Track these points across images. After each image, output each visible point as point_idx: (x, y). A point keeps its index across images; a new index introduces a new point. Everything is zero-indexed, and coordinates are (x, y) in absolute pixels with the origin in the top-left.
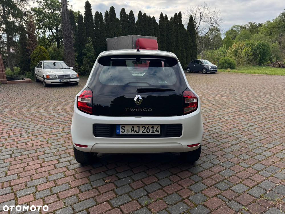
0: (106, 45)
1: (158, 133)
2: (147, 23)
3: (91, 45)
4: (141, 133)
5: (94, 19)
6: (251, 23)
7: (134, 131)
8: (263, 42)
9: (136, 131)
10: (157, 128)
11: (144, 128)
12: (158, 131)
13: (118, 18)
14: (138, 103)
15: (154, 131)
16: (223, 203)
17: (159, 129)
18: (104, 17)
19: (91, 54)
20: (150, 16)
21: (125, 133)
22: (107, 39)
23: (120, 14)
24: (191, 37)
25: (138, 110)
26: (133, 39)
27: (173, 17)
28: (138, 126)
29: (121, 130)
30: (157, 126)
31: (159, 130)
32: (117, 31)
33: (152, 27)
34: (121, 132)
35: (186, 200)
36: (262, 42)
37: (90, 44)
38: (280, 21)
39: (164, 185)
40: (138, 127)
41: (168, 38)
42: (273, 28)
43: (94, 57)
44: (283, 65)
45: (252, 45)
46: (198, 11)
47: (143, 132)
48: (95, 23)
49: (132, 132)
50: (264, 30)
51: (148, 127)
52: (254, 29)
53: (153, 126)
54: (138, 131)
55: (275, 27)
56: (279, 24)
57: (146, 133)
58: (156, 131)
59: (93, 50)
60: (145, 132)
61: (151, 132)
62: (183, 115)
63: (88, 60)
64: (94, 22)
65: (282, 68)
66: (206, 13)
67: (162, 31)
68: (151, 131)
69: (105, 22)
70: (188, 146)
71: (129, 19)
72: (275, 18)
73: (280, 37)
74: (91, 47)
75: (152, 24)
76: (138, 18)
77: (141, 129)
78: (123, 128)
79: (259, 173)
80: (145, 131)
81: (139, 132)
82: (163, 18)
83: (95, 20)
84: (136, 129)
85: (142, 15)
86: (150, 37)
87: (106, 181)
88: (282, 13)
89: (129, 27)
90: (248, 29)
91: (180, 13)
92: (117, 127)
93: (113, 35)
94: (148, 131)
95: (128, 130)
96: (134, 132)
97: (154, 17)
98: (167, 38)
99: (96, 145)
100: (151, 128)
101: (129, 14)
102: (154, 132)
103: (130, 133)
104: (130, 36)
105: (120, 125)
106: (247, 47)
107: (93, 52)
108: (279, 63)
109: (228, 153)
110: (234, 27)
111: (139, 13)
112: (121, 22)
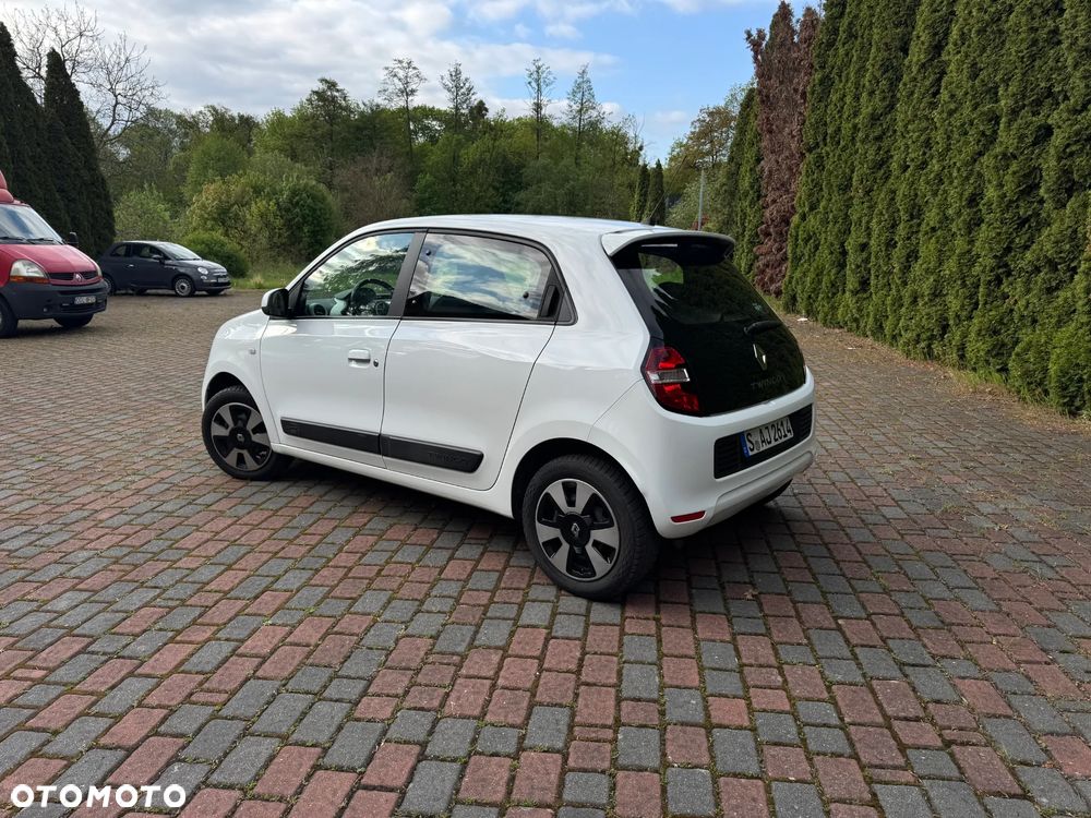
1: (791, 437)
4: (773, 443)
6: (213, 107)
7: (764, 441)
8: (305, 185)
9: (767, 440)
10: (787, 422)
11: (774, 429)
12: (791, 432)
14: (764, 365)
17: (790, 425)
21: (756, 451)
25: (766, 382)
29: (748, 445)
30: (786, 419)
31: (791, 428)
34: (749, 450)
36: (302, 183)
38: (314, 116)
40: (767, 430)
42: (297, 136)
46: (48, 32)
47: (775, 439)
49: (763, 445)
51: (778, 425)
52: (231, 130)
55: (303, 135)
56: (314, 127)
58: (788, 431)
60: (778, 440)
61: (784, 437)
68: (783, 433)
72: (298, 105)
77: (772, 434)
78: (749, 438)
80: (777, 435)
81: (771, 441)
84: (766, 435)
87: (749, 597)
88: (316, 92)
90: (210, 130)
94: (780, 434)
95: (758, 443)
96: (766, 444)
100: (781, 426)
102: (787, 436)
103: (762, 449)
106: (260, 199)
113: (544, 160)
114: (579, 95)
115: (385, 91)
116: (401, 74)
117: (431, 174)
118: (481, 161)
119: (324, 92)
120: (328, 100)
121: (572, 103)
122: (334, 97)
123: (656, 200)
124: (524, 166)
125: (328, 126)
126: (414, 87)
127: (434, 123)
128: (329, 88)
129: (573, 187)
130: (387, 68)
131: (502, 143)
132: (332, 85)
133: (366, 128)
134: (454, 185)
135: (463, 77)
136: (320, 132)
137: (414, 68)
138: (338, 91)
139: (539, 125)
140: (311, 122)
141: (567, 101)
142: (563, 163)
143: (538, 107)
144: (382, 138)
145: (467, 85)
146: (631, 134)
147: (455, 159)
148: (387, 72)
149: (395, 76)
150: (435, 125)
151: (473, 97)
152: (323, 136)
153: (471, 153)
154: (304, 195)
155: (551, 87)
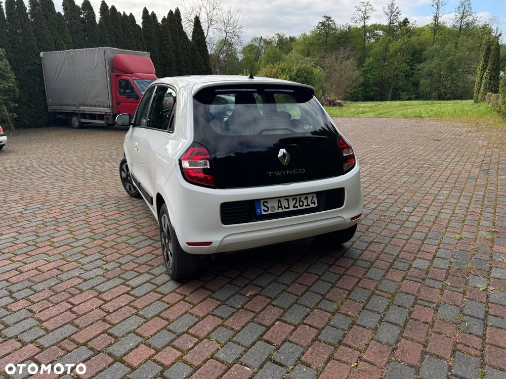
0: (41, 65)
1: (314, 206)
2: (120, 25)
3: (6, 65)
4: (291, 209)
5: (5, 11)
6: (278, 34)
7: (281, 207)
8: (304, 67)
9: (284, 206)
10: (313, 197)
11: (295, 200)
12: (314, 203)
13: (59, 12)
14: (285, 162)
15: (310, 203)
16: (419, 284)
17: (315, 199)
18: (28, 8)
19: (10, 85)
20: (124, 13)
21: (269, 212)
22: (42, 54)
23: (63, 3)
24: (200, 55)
25: (286, 172)
26: (106, 55)
27: (166, 18)
28: (287, 198)
29: (263, 208)
30: (312, 195)
31: (316, 201)
32: (61, 38)
33: (131, 33)
34: (263, 211)
35: (376, 292)
36: (303, 65)
37: (4, 64)
38: (319, 34)
39: (333, 281)
40: (287, 201)
41: (163, 55)
42: (311, 44)
43: (18, 90)
44: (333, 101)
45: (290, 71)
46: (203, 9)
47: (294, 207)
48: (8, 19)
49: (279, 209)
50: (299, 47)
51: (300, 198)
52: (285, 44)
53: (306, 195)
54: (287, 206)
55: (314, 43)
56: (319, 39)
57: (299, 208)
58: (312, 203)
59: (13, 77)
60: (297, 207)
61: (306, 206)
62: (343, 174)
63: (5, 98)
64: (6, 16)
65: (333, 106)
66: (217, 15)
67: (150, 42)
68: (305, 203)
69: (32, 17)
70: (352, 219)
71: (82, 16)
72: (313, 29)
73: (322, 59)
74: (6, 70)
75: (131, 27)
76: (101, 15)
77: (292, 203)
78: (265, 204)
79: (425, 242)
80: (297, 205)
81: (288, 208)
82: (149, 17)
83: (6, 13)
84: (285, 203)
85: (109, 9)
86: (137, 53)
87: (248, 295)
88: (321, 23)
89: (85, 30)
90: (276, 45)
91: (178, 11)
92: (256, 205)
93: (54, 45)
94: (301, 204)
95: (274, 208)
96: (282, 209)
97: (131, 14)
98: (161, 55)
99: (226, 239)
100: (305, 199)
101: (82, 4)
102: (309, 205)
103: (277, 211)
104: (98, 48)
105: (259, 200)
106: (283, 75)
107: (13, 80)
108: (329, 98)
109: (371, 226)
110: (255, 40)
111: (102, 5)
112: (66, 20)
113: (436, 46)
114: (462, 9)
115: (354, 18)
116: (363, 9)
117: (373, 57)
118: (400, 49)
119: (325, 22)
120: (326, 26)
121: (457, 14)
122: (329, 24)
123: (493, 64)
124: (425, 50)
125: (325, 38)
126: (369, 15)
127: (380, 32)
128: (327, 20)
129: (453, 60)
130: (356, 7)
131: (414, 38)
132: (329, 18)
133: (342, 38)
134: (384, 62)
135: (395, 7)
136: (321, 42)
137: (370, 5)
138: (331, 21)
139: (437, 28)
140: (317, 37)
141: (454, 13)
142: (448, 46)
143: (436, 18)
144: (350, 42)
145: (397, 10)
146: (494, 27)
147: (386, 49)
148: (356, 9)
149: (360, 10)
150: (381, 32)
151: (400, 17)
152: (323, 43)
153: (394, 46)
154: (303, 72)
155: (445, 6)
